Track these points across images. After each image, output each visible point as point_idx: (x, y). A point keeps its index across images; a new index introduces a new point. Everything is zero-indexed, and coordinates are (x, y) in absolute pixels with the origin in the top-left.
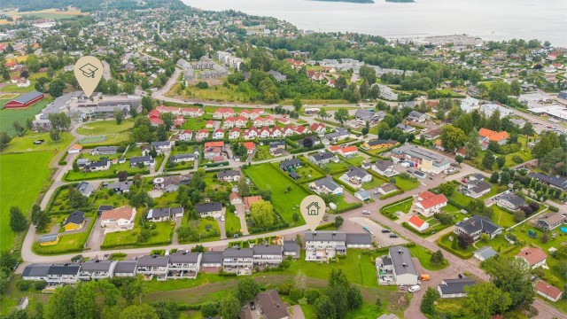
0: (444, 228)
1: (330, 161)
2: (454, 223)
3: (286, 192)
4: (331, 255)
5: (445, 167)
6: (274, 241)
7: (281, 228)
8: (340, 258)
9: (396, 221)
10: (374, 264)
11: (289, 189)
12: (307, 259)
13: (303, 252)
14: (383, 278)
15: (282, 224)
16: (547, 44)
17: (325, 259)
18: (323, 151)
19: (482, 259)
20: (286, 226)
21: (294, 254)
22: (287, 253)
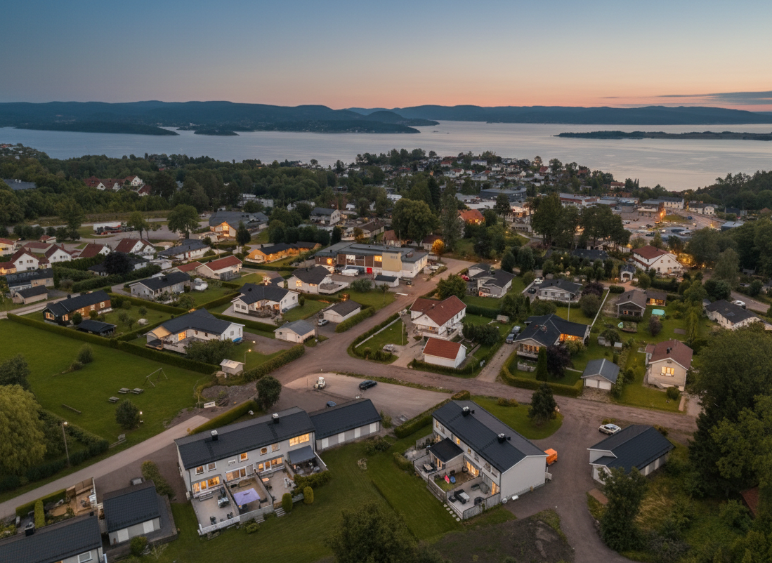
0: (492, 354)
1: (187, 290)
2: (502, 342)
3: (77, 368)
4: (282, 487)
5: (421, 264)
6: (60, 511)
7: (79, 462)
8: (314, 486)
9: (396, 363)
10: (409, 468)
11: (86, 359)
12: (205, 528)
13: (184, 511)
14: (457, 497)
15: (82, 450)
16: (432, 154)
17: (267, 508)
18: (160, 275)
19: (606, 386)
20: (98, 452)
21: (149, 527)
22: (123, 535)
